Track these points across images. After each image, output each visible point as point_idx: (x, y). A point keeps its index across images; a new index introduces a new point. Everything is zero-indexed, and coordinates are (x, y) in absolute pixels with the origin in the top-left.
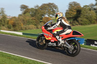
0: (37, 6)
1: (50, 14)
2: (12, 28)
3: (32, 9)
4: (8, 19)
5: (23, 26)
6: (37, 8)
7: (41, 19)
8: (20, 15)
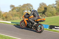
0: (20, 6)
1: (28, 10)
2: (5, 19)
3: (17, 7)
4: (2, 14)
5: (11, 18)
6: (20, 7)
7: (23, 13)
8: (10, 11)
